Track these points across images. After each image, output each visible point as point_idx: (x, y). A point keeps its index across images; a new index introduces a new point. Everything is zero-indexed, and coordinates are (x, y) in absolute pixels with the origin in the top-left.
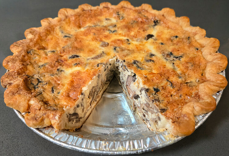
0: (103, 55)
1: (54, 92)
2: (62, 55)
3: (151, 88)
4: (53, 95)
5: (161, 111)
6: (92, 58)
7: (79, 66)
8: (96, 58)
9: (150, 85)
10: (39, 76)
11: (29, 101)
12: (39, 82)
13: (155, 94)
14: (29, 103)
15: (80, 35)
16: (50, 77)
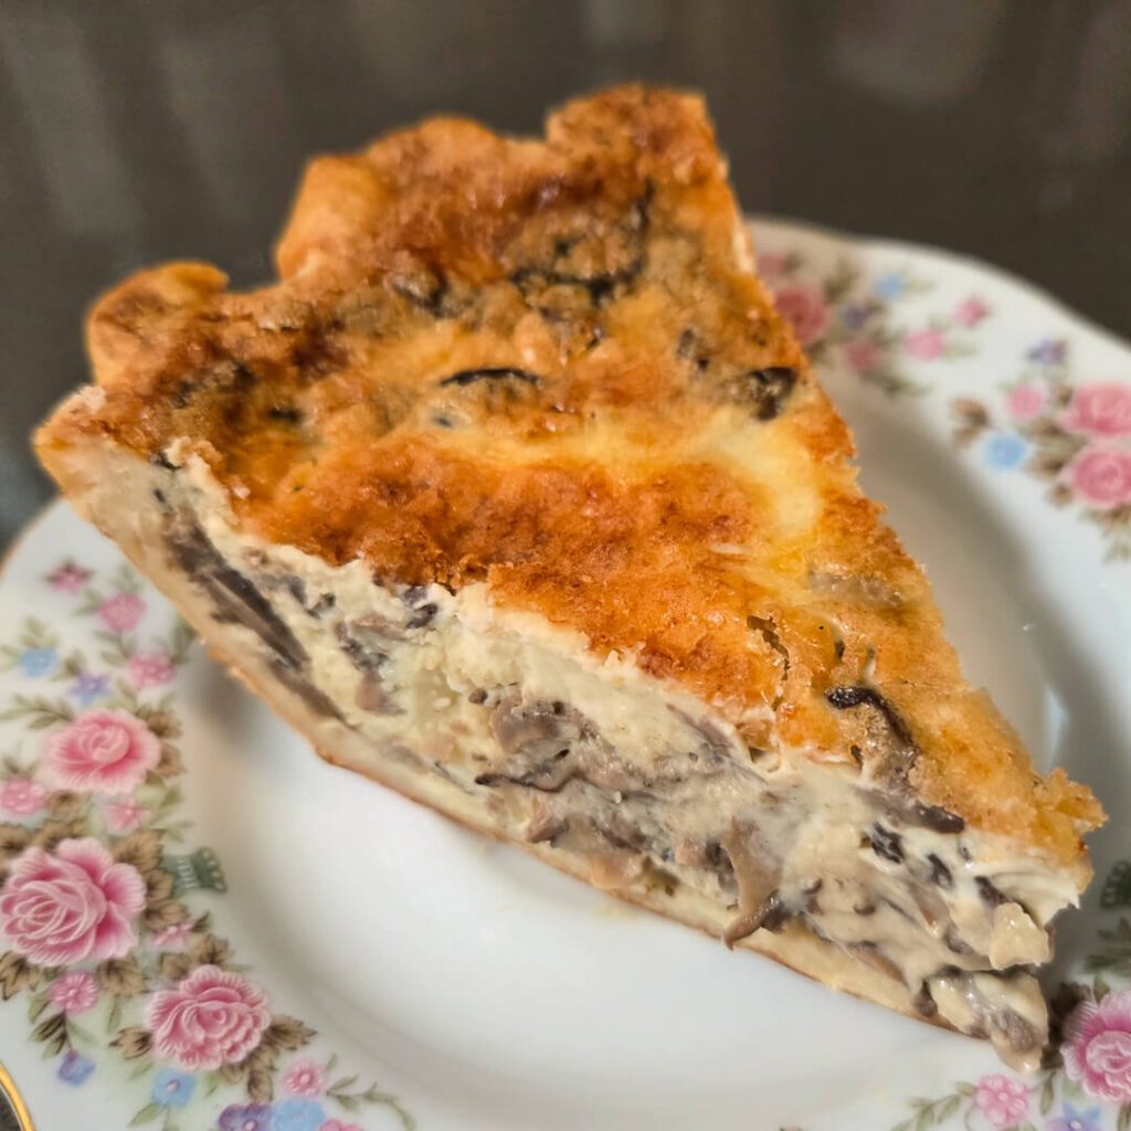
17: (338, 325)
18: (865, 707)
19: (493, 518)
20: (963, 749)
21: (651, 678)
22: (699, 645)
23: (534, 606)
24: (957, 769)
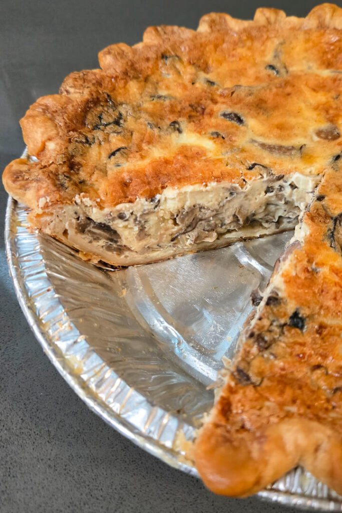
0: (293, 152)
1: (113, 158)
2: (220, 100)
3: (291, 307)
4: (105, 162)
5: (236, 374)
6: (263, 146)
7: (215, 142)
8: (271, 148)
9: (297, 297)
10: (127, 112)
11: (50, 139)
12: (117, 123)
13: (282, 326)
14: (47, 144)
15: (304, 83)
16: (143, 127)
17: (73, 156)
18: (256, 166)
19: (152, 177)
20: (275, 163)
21: (219, 183)
22: (221, 173)
23: (186, 183)
24: (277, 167)
